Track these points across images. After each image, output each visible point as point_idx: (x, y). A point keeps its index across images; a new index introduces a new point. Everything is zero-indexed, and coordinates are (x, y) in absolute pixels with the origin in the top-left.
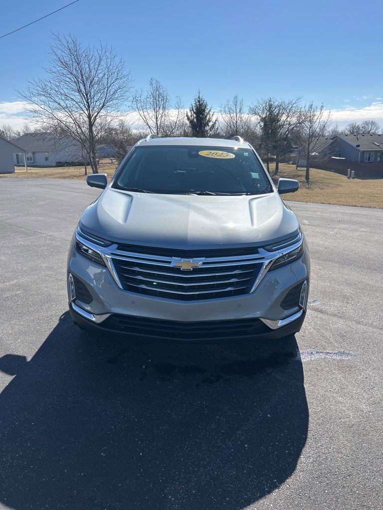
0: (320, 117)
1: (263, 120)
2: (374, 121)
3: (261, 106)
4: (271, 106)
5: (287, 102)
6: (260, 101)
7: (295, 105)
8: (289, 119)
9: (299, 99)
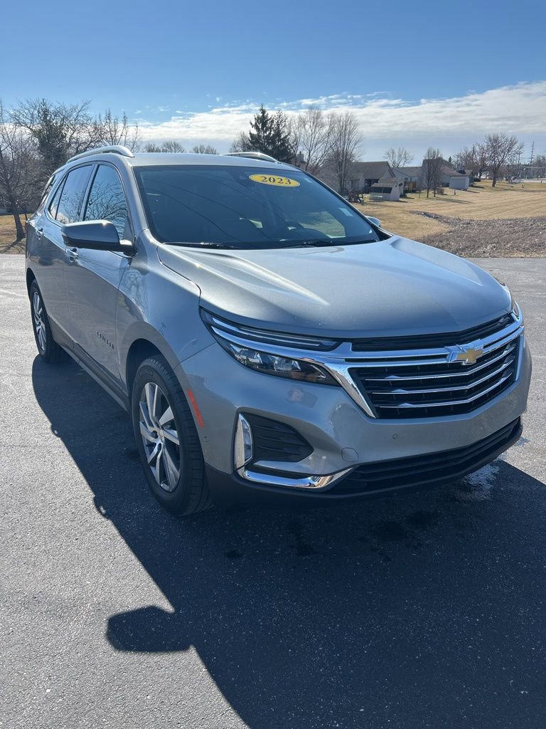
0: (124, 132)
1: (36, 133)
2: (177, 142)
3: (26, 111)
4: (46, 112)
5: (68, 108)
6: (25, 102)
7: (81, 113)
8: (75, 135)
9: (86, 104)
